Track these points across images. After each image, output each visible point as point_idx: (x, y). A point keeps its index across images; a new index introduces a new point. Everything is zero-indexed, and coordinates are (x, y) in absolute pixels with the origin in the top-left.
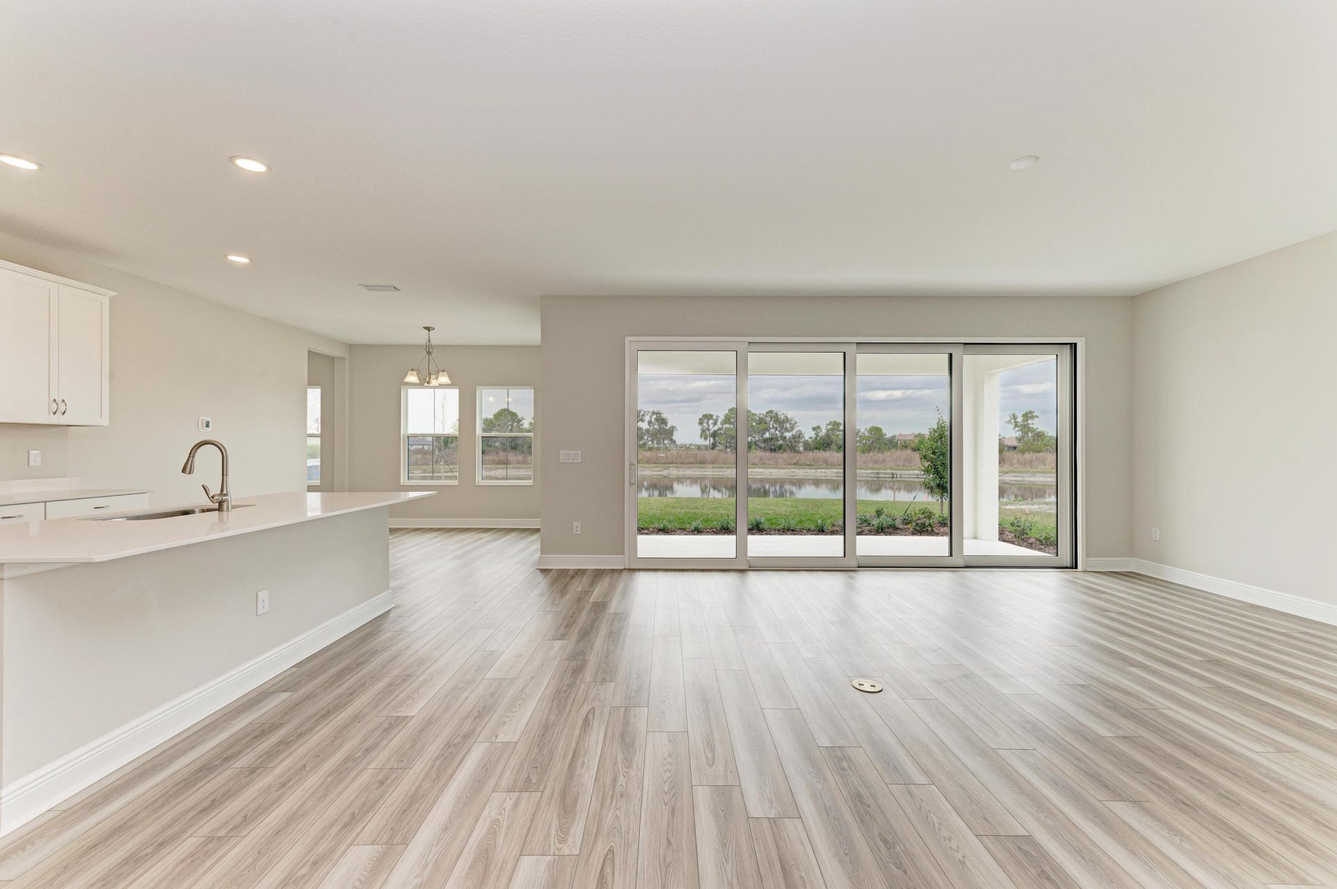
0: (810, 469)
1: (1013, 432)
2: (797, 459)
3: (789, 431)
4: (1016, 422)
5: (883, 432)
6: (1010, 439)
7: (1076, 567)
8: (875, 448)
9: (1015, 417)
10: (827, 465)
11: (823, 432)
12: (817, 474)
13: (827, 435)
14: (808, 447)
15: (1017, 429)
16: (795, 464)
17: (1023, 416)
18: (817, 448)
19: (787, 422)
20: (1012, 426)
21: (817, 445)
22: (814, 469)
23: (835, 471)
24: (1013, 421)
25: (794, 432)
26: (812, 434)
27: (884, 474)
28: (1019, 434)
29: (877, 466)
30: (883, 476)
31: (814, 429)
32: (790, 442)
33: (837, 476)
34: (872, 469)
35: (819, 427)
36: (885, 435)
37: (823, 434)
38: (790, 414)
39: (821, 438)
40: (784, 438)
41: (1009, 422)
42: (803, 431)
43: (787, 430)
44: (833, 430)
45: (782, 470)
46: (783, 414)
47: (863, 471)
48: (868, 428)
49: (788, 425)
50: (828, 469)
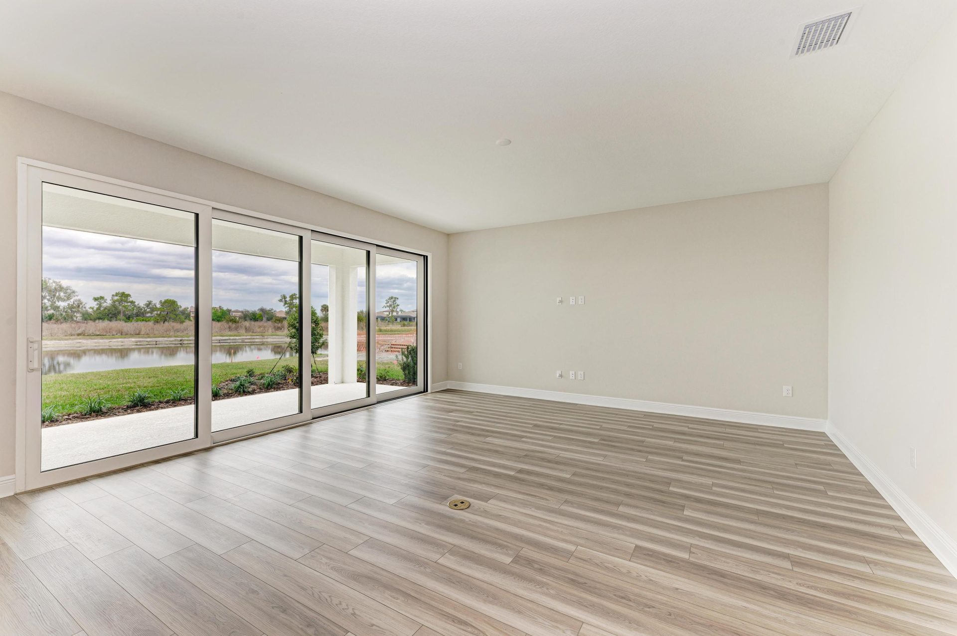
0: (103, 339)
1: (284, 307)
2: (83, 329)
3: (64, 300)
4: (286, 301)
5: (179, 304)
6: (281, 311)
7: (427, 391)
8: (170, 318)
9: (285, 297)
10: (121, 334)
11: (109, 302)
12: (111, 344)
13: (114, 306)
14: (87, 317)
15: (286, 305)
16: (79, 335)
17: (290, 297)
18: (99, 318)
19: (60, 291)
20: (282, 304)
21: (101, 316)
22: (107, 338)
23: (133, 340)
24: (283, 300)
25: (71, 302)
26: (95, 305)
27: (187, 340)
28: (287, 309)
29: (178, 334)
30: (186, 342)
31: (96, 299)
32: (66, 312)
33: (137, 345)
34: (175, 337)
35: (102, 298)
36: (181, 307)
37: (108, 305)
38: (65, 283)
39: (105, 308)
40: (56, 308)
41: (281, 301)
42: (84, 300)
43: (59, 299)
44: (120, 301)
45: (62, 342)
46: (54, 282)
47: (166, 339)
48: (163, 301)
49: (62, 294)
50: (125, 338)
